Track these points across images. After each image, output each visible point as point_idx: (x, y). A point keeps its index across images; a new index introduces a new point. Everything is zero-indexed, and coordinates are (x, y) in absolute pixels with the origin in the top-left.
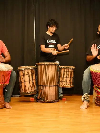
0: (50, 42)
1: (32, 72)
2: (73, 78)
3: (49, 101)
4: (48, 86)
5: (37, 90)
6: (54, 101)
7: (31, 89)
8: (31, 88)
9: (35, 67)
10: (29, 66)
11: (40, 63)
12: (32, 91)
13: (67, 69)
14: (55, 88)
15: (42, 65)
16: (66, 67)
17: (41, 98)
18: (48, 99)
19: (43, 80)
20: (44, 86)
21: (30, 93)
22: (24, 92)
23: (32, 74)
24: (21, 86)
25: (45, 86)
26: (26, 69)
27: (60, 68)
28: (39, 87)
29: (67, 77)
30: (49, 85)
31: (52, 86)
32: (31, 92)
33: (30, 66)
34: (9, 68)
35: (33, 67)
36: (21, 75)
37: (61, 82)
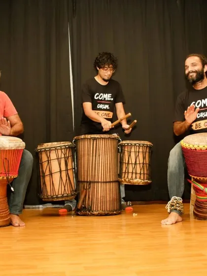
0: (100, 99)
1: (65, 155)
2: (149, 165)
3: (101, 212)
4: (98, 182)
5: (76, 191)
6: (111, 213)
7: (65, 189)
8: (65, 187)
9: (71, 144)
10: (59, 143)
11: (82, 137)
12: (67, 192)
13: (136, 146)
14: (114, 186)
15: (86, 140)
16: (134, 142)
17: (85, 208)
18: (99, 209)
19: (87, 171)
20: (90, 182)
21: (63, 197)
22: (49, 194)
23: (65, 158)
24: (44, 183)
25: (92, 182)
26: (54, 148)
27: (122, 146)
28: (81, 185)
29: (136, 164)
30: (100, 181)
31: (107, 182)
32: (65, 195)
33: (62, 142)
34: (18, 145)
35: (68, 143)
36: (43, 161)
37: (125, 173)
